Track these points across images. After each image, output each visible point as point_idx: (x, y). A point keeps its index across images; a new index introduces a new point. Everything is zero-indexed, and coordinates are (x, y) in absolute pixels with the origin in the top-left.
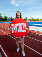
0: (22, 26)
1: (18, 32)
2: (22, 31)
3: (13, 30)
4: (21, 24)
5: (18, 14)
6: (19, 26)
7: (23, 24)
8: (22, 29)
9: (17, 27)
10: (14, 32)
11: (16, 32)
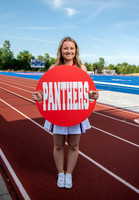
0: (77, 90)
1: (64, 109)
2: (75, 107)
3: (47, 101)
4: (75, 83)
5: (67, 48)
6: (66, 91)
8: (77, 101)
9: (61, 91)
10: (49, 109)
11: (55, 108)
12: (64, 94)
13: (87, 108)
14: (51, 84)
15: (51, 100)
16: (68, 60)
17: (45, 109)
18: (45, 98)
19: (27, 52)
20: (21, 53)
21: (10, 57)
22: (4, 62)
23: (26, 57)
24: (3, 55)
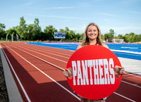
0: (102, 67)
1: (92, 84)
2: (102, 82)
3: (76, 77)
6: (92, 68)
7: (106, 60)
8: (103, 76)
9: (88, 68)
10: (78, 84)
11: (83, 83)
12: (91, 71)
13: (113, 83)
14: (79, 62)
15: (80, 76)
16: (92, 40)
17: (75, 84)
18: (75, 75)
19: (51, 27)
20: (47, 27)
21: (38, 31)
22: (34, 35)
23: (51, 30)
24: (34, 29)
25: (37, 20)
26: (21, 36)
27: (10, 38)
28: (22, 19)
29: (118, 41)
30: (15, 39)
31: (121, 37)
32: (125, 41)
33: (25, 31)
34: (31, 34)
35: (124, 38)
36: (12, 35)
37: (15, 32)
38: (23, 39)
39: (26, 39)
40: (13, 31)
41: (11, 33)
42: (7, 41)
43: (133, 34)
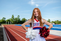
19: (24, 18)
21: (19, 20)
22: (17, 22)
24: (17, 19)
25: (19, 16)
26: (12, 22)
27: (7, 23)
28: (13, 15)
29: (52, 24)
30: (10, 24)
31: (53, 22)
32: (55, 23)
33: (14, 20)
34: (16, 21)
35: (54, 22)
36: (8, 22)
37: (10, 21)
38: (13, 23)
39: (14, 24)
40: (9, 20)
41: (8, 21)
42: (6, 24)
43: (58, 21)
